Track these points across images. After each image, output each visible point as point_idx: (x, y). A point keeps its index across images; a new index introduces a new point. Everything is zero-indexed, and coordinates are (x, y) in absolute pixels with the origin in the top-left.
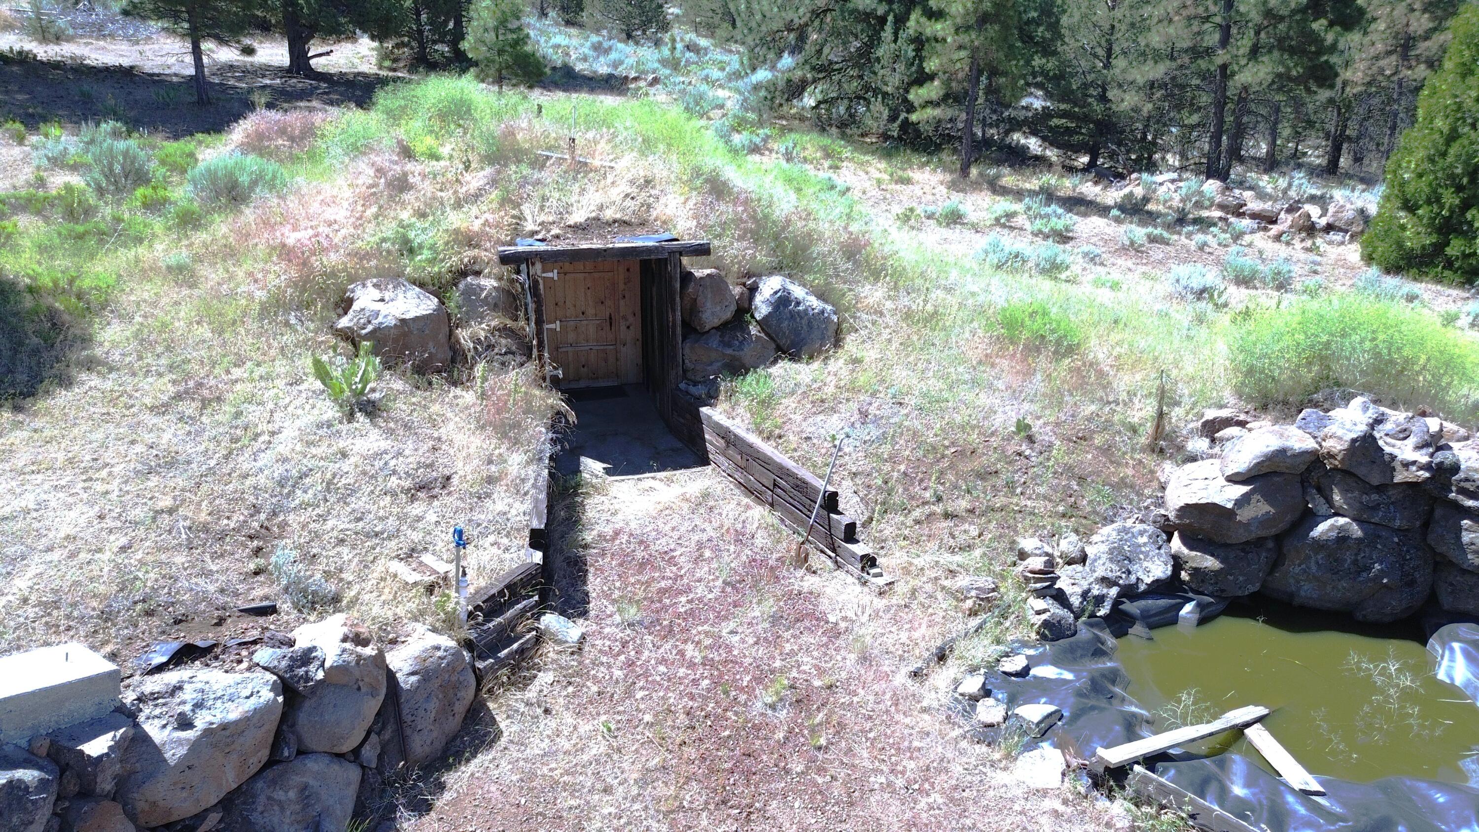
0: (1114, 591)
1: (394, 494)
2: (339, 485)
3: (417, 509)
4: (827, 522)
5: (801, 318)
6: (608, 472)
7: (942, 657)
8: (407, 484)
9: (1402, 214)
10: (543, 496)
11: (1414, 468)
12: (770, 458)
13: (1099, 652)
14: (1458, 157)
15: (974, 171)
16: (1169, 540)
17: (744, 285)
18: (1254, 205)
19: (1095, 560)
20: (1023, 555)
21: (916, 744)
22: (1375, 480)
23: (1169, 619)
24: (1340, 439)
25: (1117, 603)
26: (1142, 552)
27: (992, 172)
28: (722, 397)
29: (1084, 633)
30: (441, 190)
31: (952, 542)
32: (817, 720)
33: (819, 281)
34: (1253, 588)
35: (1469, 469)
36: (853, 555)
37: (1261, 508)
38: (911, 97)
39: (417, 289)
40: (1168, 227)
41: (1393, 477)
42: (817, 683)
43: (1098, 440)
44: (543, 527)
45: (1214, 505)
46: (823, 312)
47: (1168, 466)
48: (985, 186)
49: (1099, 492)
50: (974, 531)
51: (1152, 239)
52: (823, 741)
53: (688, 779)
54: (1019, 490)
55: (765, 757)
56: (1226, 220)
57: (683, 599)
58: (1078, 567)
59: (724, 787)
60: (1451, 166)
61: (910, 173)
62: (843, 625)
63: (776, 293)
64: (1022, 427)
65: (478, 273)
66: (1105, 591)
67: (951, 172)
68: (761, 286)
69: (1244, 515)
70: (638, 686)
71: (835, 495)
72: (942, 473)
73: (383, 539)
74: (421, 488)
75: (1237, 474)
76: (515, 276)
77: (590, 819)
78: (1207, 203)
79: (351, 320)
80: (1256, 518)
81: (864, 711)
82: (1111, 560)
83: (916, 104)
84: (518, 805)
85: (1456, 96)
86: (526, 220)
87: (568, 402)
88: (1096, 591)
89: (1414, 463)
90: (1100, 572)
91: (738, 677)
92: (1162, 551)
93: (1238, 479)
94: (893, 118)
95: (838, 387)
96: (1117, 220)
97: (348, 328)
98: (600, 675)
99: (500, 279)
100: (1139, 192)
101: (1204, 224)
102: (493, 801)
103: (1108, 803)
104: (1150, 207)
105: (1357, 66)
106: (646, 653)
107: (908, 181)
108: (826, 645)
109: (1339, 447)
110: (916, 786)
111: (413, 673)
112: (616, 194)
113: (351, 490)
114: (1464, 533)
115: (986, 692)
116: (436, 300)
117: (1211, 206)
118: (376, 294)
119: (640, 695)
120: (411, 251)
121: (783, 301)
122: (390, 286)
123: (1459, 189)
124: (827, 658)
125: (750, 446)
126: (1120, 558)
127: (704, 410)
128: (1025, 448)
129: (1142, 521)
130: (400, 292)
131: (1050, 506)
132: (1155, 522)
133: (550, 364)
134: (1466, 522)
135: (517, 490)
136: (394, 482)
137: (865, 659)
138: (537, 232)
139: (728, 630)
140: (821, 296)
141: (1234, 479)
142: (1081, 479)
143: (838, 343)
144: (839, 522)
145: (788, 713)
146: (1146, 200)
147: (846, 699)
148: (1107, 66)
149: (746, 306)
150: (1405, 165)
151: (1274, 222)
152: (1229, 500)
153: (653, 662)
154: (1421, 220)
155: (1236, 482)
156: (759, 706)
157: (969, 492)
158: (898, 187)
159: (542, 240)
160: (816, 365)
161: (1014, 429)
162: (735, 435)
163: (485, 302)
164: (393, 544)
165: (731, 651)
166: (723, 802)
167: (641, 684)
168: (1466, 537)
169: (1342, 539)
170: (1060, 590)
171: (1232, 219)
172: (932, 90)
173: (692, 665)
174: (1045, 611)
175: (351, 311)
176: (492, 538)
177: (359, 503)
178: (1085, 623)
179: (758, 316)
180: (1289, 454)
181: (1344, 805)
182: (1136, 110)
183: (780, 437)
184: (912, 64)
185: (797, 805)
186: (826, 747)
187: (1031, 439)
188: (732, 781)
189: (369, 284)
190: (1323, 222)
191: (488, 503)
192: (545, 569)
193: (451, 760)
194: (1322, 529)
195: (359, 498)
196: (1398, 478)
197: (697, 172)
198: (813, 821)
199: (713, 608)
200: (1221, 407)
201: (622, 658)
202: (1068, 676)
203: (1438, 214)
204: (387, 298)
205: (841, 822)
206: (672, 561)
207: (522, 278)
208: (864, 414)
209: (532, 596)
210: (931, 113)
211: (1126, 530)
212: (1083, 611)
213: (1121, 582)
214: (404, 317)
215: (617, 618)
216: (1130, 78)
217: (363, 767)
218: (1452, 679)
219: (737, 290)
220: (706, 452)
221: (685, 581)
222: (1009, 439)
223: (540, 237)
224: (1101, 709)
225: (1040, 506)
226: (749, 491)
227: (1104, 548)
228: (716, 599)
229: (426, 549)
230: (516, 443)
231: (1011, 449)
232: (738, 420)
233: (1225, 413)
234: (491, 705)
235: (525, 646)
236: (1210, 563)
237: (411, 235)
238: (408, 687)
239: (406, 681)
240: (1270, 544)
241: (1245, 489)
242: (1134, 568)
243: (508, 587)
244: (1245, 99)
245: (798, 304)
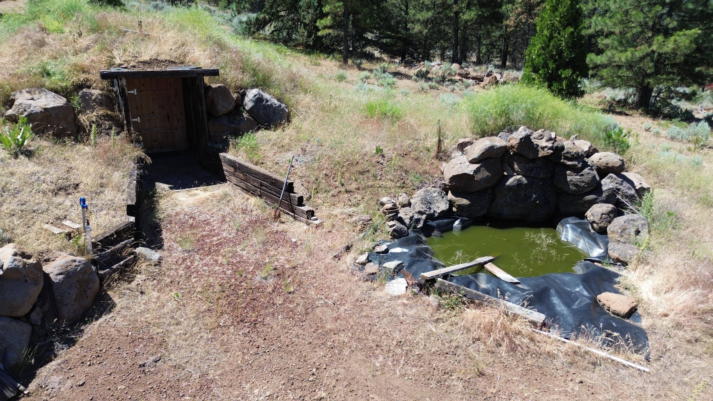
0: (424, 217)
1: (44, 193)
2: (10, 188)
3: (59, 199)
4: (289, 198)
5: (270, 108)
6: (171, 188)
7: (348, 248)
8: (53, 187)
9: (532, 74)
10: (134, 192)
11: (546, 149)
12: (258, 172)
13: (419, 242)
14: (554, 46)
15: (350, 62)
16: (447, 194)
17: (238, 92)
18: (473, 74)
19: (415, 204)
20: (382, 204)
21: (338, 285)
22: (531, 157)
23: (449, 228)
24: (516, 139)
25: (425, 221)
26: (435, 200)
27: (358, 61)
28: (231, 146)
29: (412, 235)
30: (65, 46)
31: (350, 203)
32: (288, 282)
33: (277, 92)
34: (484, 212)
35: (568, 148)
36: (303, 212)
37: (485, 174)
38: (317, 24)
39: (53, 93)
40: (438, 82)
41: (538, 154)
42: (287, 266)
43: (412, 155)
44: (134, 204)
45: (466, 174)
46: (280, 106)
47: (444, 164)
48: (355, 66)
49: (414, 176)
50: (359, 197)
51: (432, 88)
52: (292, 290)
53: (222, 313)
54: (379, 178)
55: (262, 300)
56: (462, 80)
57: (215, 239)
58: (408, 208)
59: (241, 314)
60: (551, 51)
61: (319, 61)
62: (299, 243)
63: (255, 96)
64: (379, 150)
65: (89, 87)
66: (420, 217)
67: (339, 61)
68: (247, 93)
69: (478, 177)
70: (193, 277)
71: (292, 184)
72: (343, 173)
73: (39, 213)
74: (60, 189)
75: (474, 159)
76: (111, 88)
77: (169, 337)
78: (453, 74)
79: (14, 110)
80: (483, 178)
81: (311, 275)
82: (422, 203)
83: (320, 28)
84: (127, 336)
85: (551, 20)
86: (115, 58)
87: (147, 153)
88: (416, 216)
89: (546, 147)
90: (417, 210)
91: (247, 268)
92: (444, 199)
93: (475, 161)
94: (309, 36)
95: (290, 139)
96: (416, 81)
97: (14, 114)
98: (172, 274)
99: (102, 90)
100: (424, 69)
101: (453, 82)
102: (113, 336)
103: (427, 297)
104: (429, 76)
105: (511, 18)
106: (197, 263)
107: (319, 65)
108: (292, 251)
109: (516, 143)
110: (339, 303)
111: (60, 274)
112: (166, 48)
113: (17, 192)
114: (568, 177)
115: (369, 260)
116: (65, 99)
117: (455, 74)
118: (29, 96)
119: (194, 280)
120: (48, 74)
121: (259, 100)
122: (37, 92)
123: (555, 61)
124: (292, 256)
125: (247, 168)
126: (426, 202)
127: (222, 154)
128: (381, 160)
129: (434, 187)
130: (43, 94)
131: (393, 184)
132: (440, 187)
133: (135, 133)
134: (568, 172)
135: (118, 188)
136: (44, 186)
137: (310, 254)
138: (122, 64)
139: (240, 249)
140: (279, 100)
141: (472, 162)
142: (406, 172)
143: (289, 121)
144: (295, 197)
145: (274, 280)
146: (427, 72)
147: (301, 272)
148: (407, 13)
149: (241, 103)
150: (533, 51)
151: (482, 81)
152: (471, 171)
153: (200, 266)
154: (541, 76)
155: (473, 163)
156: (258, 278)
157: (356, 180)
158: (315, 67)
159: (125, 68)
160: (279, 131)
161: (375, 152)
162: (239, 164)
163: (95, 100)
164: (45, 216)
165: (242, 258)
166: (241, 321)
167: (195, 275)
168: (569, 178)
169: (519, 184)
170: (400, 217)
171: (464, 80)
172: (328, 21)
173: (221, 265)
174: (394, 225)
175: (14, 106)
176: (104, 212)
177: (23, 196)
178: (412, 231)
179: (247, 108)
180: (495, 148)
181: (528, 285)
182: (421, 32)
183: (263, 163)
184: (317, 9)
185: (280, 317)
186: (293, 292)
187: (383, 156)
188: (245, 311)
189: (24, 91)
190: (502, 80)
191: (102, 196)
192: (137, 223)
193: (86, 319)
194: (510, 181)
195: (23, 195)
196: (541, 154)
197: (210, 38)
198: (288, 323)
199: (232, 241)
200: (465, 138)
201: (183, 266)
202: (406, 250)
203: (548, 72)
204: (35, 98)
205: (302, 322)
206: (208, 224)
207: (116, 89)
208: (304, 150)
209: (130, 238)
210: (327, 31)
211: (428, 191)
212: (411, 225)
213: (427, 213)
214: (46, 107)
215: (180, 249)
216: (417, 17)
217: (33, 325)
218: (567, 239)
219: (235, 96)
220: (224, 176)
221: (216, 231)
222: (373, 156)
223: (124, 66)
224: (422, 261)
225: (389, 184)
226: (247, 190)
227: (419, 198)
228: (233, 237)
229: (65, 218)
230: (117, 168)
231: (374, 160)
232: (240, 157)
233: (467, 140)
234: (109, 293)
235: (128, 263)
236: (465, 202)
237: (49, 68)
238: (57, 281)
239: (55, 278)
240: (490, 192)
241: (477, 166)
242: (432, 206)
243: (116, 232)
244: (466, 27)
245: (267, 101)
